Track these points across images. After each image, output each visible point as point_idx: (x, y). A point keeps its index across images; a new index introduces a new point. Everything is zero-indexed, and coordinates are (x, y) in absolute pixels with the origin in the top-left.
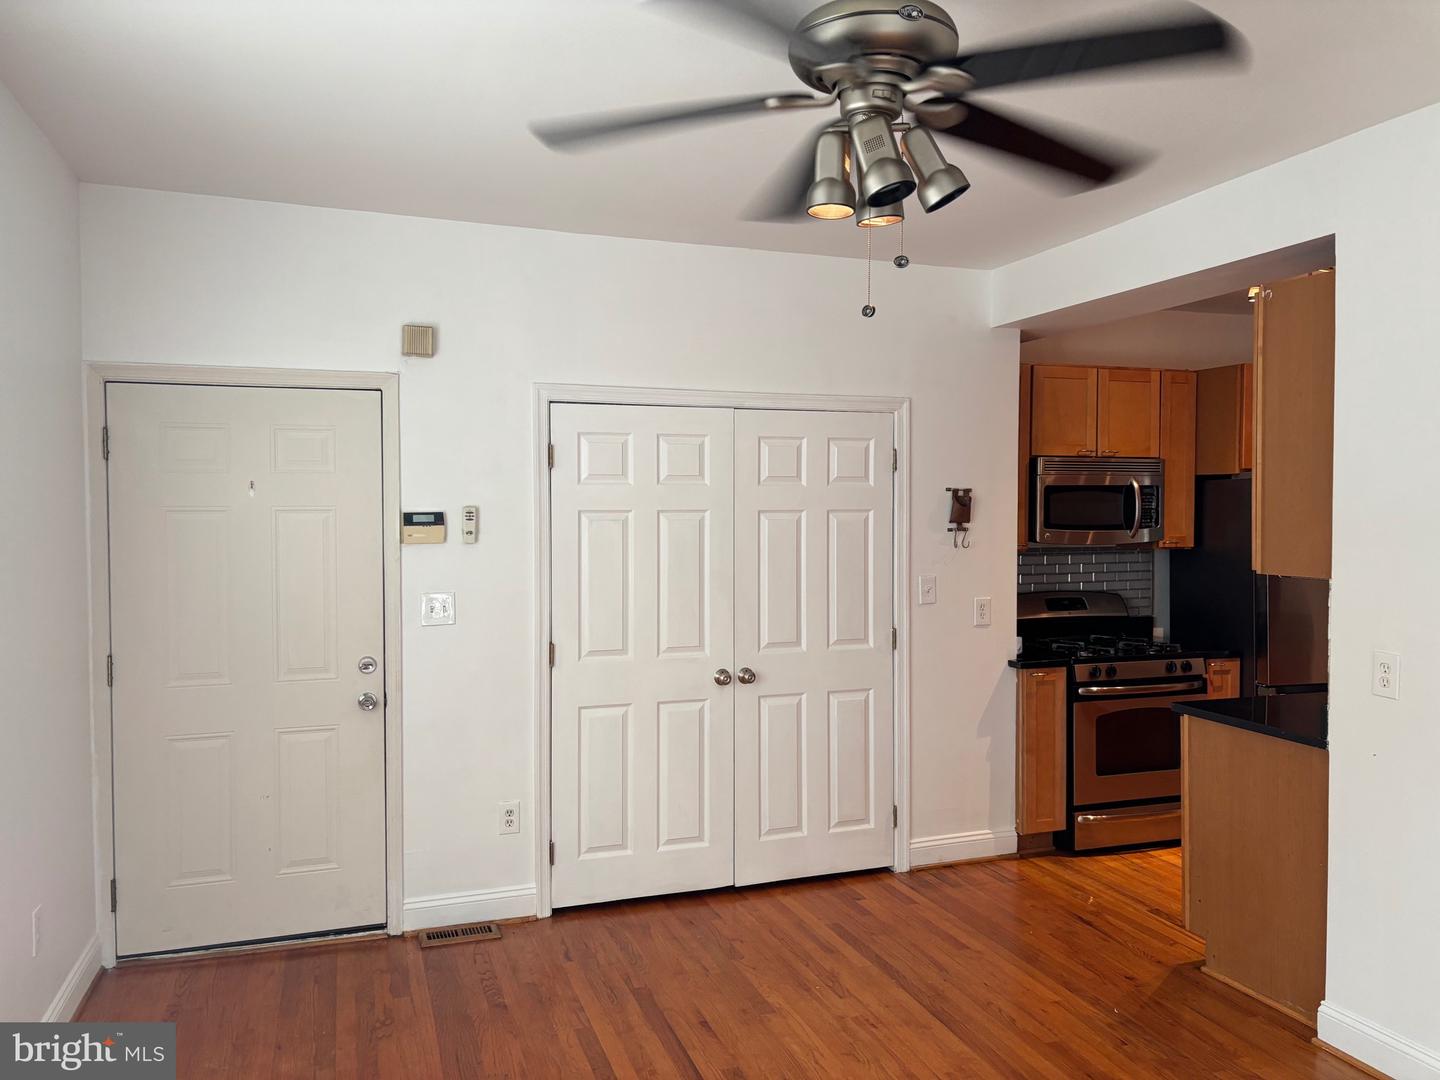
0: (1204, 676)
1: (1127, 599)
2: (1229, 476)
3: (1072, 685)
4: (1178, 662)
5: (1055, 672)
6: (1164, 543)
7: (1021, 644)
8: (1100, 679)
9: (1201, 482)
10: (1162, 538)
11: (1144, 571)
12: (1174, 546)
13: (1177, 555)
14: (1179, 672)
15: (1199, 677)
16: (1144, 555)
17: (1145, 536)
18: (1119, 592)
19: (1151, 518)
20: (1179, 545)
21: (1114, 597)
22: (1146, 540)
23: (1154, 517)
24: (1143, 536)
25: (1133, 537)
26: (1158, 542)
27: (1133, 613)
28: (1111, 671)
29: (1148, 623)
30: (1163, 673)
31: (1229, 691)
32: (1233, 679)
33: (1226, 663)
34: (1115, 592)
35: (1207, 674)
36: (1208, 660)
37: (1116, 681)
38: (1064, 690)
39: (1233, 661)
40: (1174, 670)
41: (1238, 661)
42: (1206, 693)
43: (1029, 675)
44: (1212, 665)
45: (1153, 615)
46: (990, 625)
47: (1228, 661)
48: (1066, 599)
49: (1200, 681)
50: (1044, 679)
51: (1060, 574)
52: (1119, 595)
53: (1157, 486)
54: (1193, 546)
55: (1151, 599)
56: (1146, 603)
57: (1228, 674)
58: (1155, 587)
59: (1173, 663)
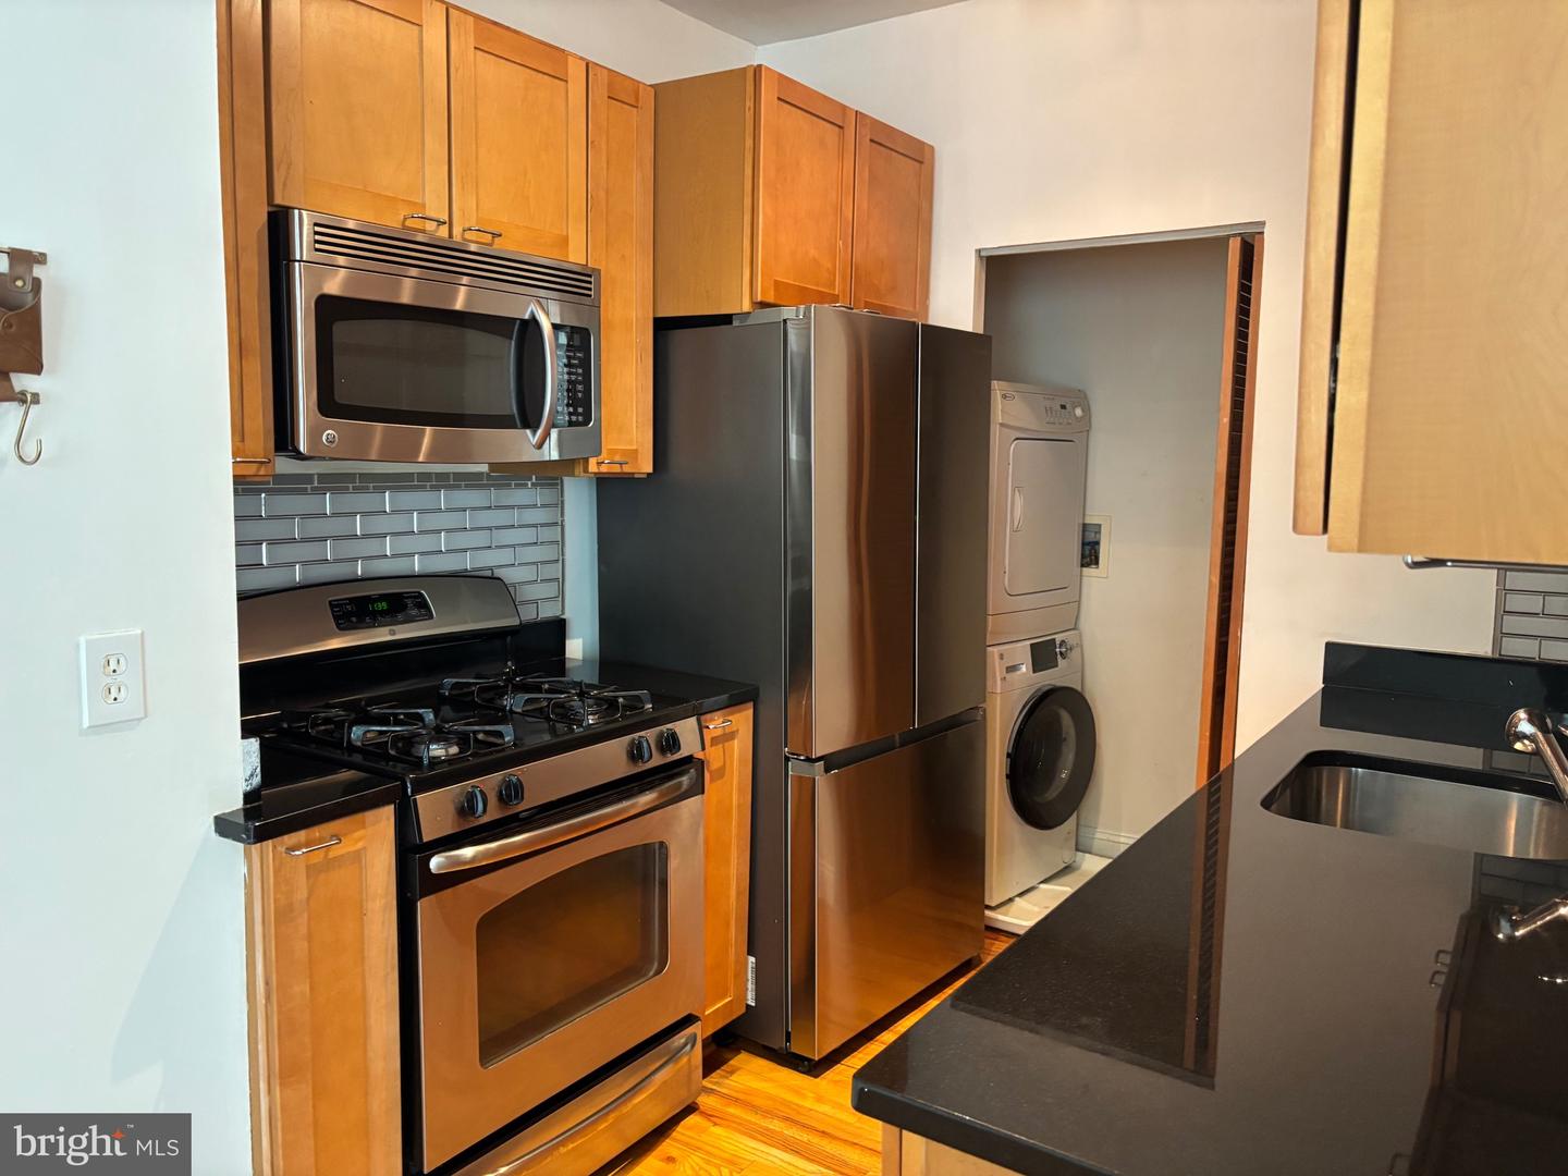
0: (700, 755)
1: (514, 585)
2: (727, 319)
3: (411, 851)
4: (652, 735)
5: (363, 826)
6: (599, 464)
7: (255, 760)
8: (485, 819)
9: (664, 327)
10: (598, 453)
11: (542, 525)
12: (612, 469)
13: (612, 490)
14: (657, 760)
15: (692, 760)
16: (546, 491)
18: (498, 573)
20: (627, 469)
21: (487, 584)
23: (583, 402)
25: (540, 446)
26: (586, 460)
27: (528, 614)
28: (511, 792)
29: (558, 628)
31: (736, 773)
32: (741, 746)
33: (730, 718)
34: (489, 573)
35: (703, 749)
36: (703, 718)
37: (521, 816)
38: (389, 873)
39: (740, 711)
40: (646, 755)
41: (745, 710)
42: (703, 793)
43: (284, 855)
44: (708, 727)
45: (563, 613)
46: (139, 720)
47: (732, 714)
48: (383, 597)
49: (692, 770)
50: (332, 854)
51: (364, 536)
52: (499, 579)
53: (587, 329)
54: (650, 470)
55: (560, 582)
56: (549, 590)
57: (733, 739)
58: (567, 557)
59: (642, 740)
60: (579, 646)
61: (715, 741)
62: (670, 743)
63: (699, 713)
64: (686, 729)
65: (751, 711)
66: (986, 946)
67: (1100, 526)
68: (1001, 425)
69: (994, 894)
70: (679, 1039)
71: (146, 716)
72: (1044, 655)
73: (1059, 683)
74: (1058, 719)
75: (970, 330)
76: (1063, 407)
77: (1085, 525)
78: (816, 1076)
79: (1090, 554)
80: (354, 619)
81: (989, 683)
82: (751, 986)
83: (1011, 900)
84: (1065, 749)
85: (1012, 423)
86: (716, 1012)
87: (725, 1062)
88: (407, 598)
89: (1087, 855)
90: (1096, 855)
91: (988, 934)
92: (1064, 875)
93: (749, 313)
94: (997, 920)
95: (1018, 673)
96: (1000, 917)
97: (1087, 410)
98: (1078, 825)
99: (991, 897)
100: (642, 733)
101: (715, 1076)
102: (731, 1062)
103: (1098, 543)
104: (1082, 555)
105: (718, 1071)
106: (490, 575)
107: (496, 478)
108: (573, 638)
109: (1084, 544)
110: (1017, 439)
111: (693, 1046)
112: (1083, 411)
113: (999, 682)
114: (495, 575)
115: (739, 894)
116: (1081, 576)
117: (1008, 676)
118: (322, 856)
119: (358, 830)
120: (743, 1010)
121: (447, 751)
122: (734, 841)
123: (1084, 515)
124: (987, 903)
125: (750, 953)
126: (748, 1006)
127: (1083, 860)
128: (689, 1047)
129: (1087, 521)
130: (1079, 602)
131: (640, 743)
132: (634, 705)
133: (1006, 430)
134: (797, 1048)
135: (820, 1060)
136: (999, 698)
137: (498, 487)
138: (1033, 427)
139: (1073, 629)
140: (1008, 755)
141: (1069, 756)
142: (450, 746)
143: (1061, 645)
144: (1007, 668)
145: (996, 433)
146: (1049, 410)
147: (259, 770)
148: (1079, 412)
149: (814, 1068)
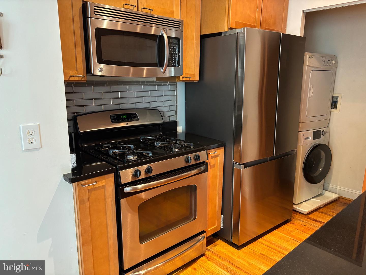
0: (207, 161)
1: (163, 112)
2: (220, 34)
3: (119, 186)
4: (192, 156)
5: (105, 179)
6: (183, 78)
8: (140, 178)
9: (203, 37)
10: (182, 74)
11: (171, 96)
12: (188, 79)
13: (189, 85)
14: (193, 162)
15: (204, 163)
16: (172, 86)
17: (172, 72)
18: (158, 108)
19: (175, 60)
20: (191, 79)
21: (155, 111)
22: (173, 75)
23: (177, 60)
24: (170, 71)
25: (164, 72)
26: (179, 77)
27: (167, 120)
28: (148, 171)
29: (175, 124)
30: (183, 165)
31: (218, 166)
32: (220, 159)
33: (217, 151)
34: (156, 108)
35: (208, 159)
36: (208, 151)
37: (152, 177)
38: (113, 192)
39: (220, 149)
40: (190, 161)
41: (222, 149)
42: (208, 172)
43: (81, 186)
44: (210, 154)
45: (177, 120)
46: (40, 148)
47: (217, 150)
48: (125, 114)
49: (204, 165)
50: (95, 187)
51: (121, 98)
52: (158, 110)
53: (179, 38)
54: (198, 80)
55: (176, 111)
56: (173, 113)
57: (218, 157)
58: (178, 104)
59: (189, 157)
60: (180, 129)
61: (212, 157)
62: (197, 158)
63: (207, 150)
64: (203, 154)
65: (224, 149)
66: (292, 216)
67: (338, 97)
68: (308, 66)
69: (296, 201)
70: (200, 237)
71: (41, 147)
72: (317, 135)
73: (321, 143)
74: (320, 153)
75: (299, 36)
76: (329, 60)
77: (333, 96)
78: (239, 250)
79: (334, 105)
80: (117, 120)
81: (299, 142)
82: (222, 223)
83: (302, 203)
84: (322, 161)
85: (311, 65)
86: (211, 230)
87: (214, 242)
88: (132, 115)
89: (326, 191)
90: (329, 191)
91: (294, 212)
92: (319, 196)
93: (227, 31)
94: (297, 209)
95: (308, 140)
96: (298, 208)
97: (336, 62)
98: (324, 182)
99: (296, 202)
100: (189, 155)
101: (211, 246)
102: (216, 242)
103: (337, 102)
104: (332, 105)
105: (212, 244)
106: (156, 109)
107: (158, 82)
108: (179, 126)
109: (332, 102)
110: (312, 70)
111: (204, 238)
112: (335, 61)
113: (302, 142)
114: (158, 109)
115: (219, 199)
116: (331, 111)
117: (305, 140)
118: (93, 186)
119: (103, 180)
120: (220, 229)
121: (133, 158)
122: (218, 185)
123: (333, 93)
124: (294, 203)
125: (222, 214)
126: (221, 228)
127: (325, 192)
128: (203, 238)
129: (334, 95)
130: (330, 119)
131: (188, 157)
132: (189, 147)
133: (309, 67)
134: (234, 241)
135: (240, 246)
136: (302, 147)
137: (158, 85)
138: (319, 67)
139: (327, 127)
140: (304, 163)
141: (323, 164)
142: (135, 156)
143: (323, 132)
144: (305, 138)
145: (306, 69)
146: (324, 61)
147: (76, 162)
148: (334, 62)
149: (238, 248)
